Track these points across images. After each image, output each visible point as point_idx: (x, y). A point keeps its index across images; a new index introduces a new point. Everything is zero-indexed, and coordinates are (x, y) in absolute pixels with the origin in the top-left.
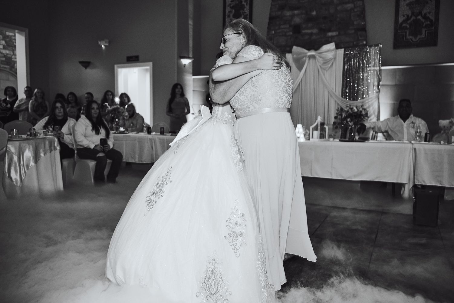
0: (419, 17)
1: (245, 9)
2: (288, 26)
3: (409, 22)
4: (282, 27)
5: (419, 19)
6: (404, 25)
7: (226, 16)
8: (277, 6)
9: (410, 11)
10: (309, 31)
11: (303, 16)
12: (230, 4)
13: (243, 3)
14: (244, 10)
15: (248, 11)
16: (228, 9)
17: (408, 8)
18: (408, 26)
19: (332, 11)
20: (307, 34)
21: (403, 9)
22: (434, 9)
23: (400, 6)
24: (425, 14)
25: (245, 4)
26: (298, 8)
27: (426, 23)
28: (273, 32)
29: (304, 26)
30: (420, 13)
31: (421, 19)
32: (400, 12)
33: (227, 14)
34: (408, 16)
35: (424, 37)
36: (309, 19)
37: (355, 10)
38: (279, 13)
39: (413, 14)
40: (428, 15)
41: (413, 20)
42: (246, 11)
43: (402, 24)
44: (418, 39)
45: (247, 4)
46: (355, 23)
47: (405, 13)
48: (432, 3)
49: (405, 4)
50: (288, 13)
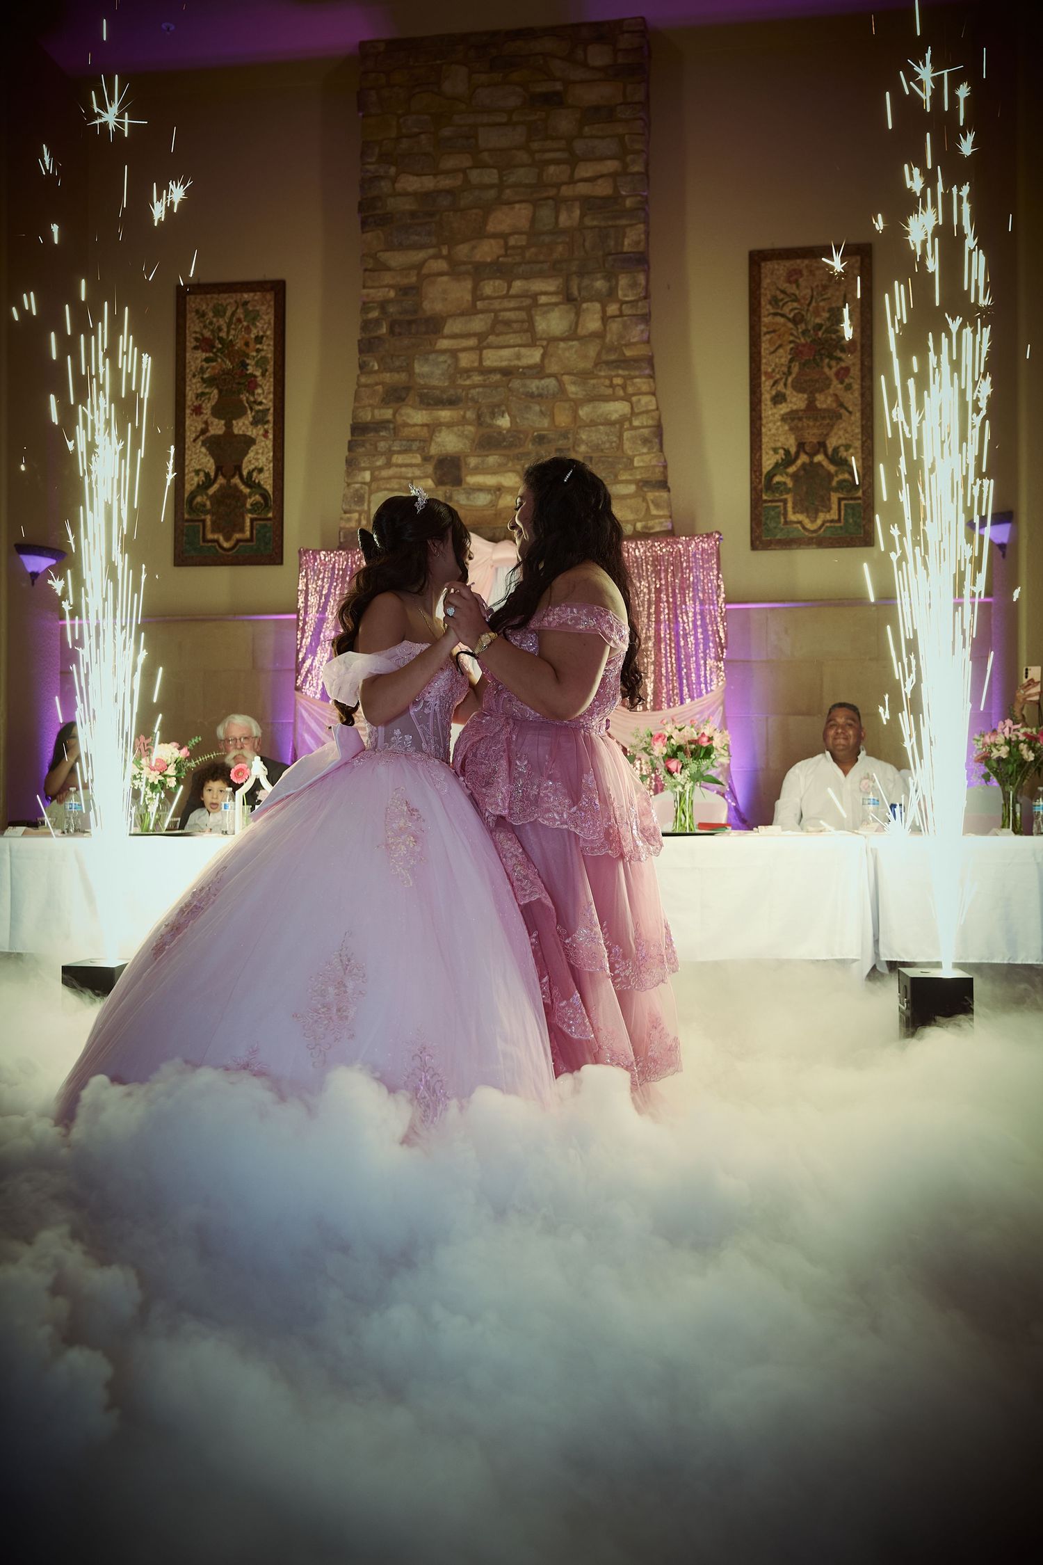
0: (819, 458)
1: (259, 391)
2: (417, 459)
3: (792, 469)
4: (398, 459)
5: (819, 464)
6: (777, 479)
7: (188, 411)
8: (380, 388)
9: (793, 437)
10: (490, 480)
11: (470, 429)
12: (202, 371)
13: (250, 370)
14: (253, 394)
15: (271, 396)
16: (193, 387)
17: (787, 428)
18: (790, 484)
19: (563, 419)
20: (481, 489)
21: (773, 431)
22: (860, 436)
23: (764, 421)
24: (836, 450)
25: (258, 373)
26: (452, 403)
27: (841, 477)
28: (367, 476)
29: (473, 461)
30: (822, 446)
31: (826, 463)
32: (765, 440)
33: (189, 403)
34: (787, 452)
35: (836, 517)
36: (489, 442)
37: (636, 423)
38: (387, 413)
39: (801, 446)
40: (843, 454)
41: (804, 464)
42: (260, 399)
43: (771, 475)
44: (819, 522)
45: (263, 375)
46: (637, 462)
47: (779, 445)
48: (853, 418)
49: (777, 416)
50: (418, 416)
